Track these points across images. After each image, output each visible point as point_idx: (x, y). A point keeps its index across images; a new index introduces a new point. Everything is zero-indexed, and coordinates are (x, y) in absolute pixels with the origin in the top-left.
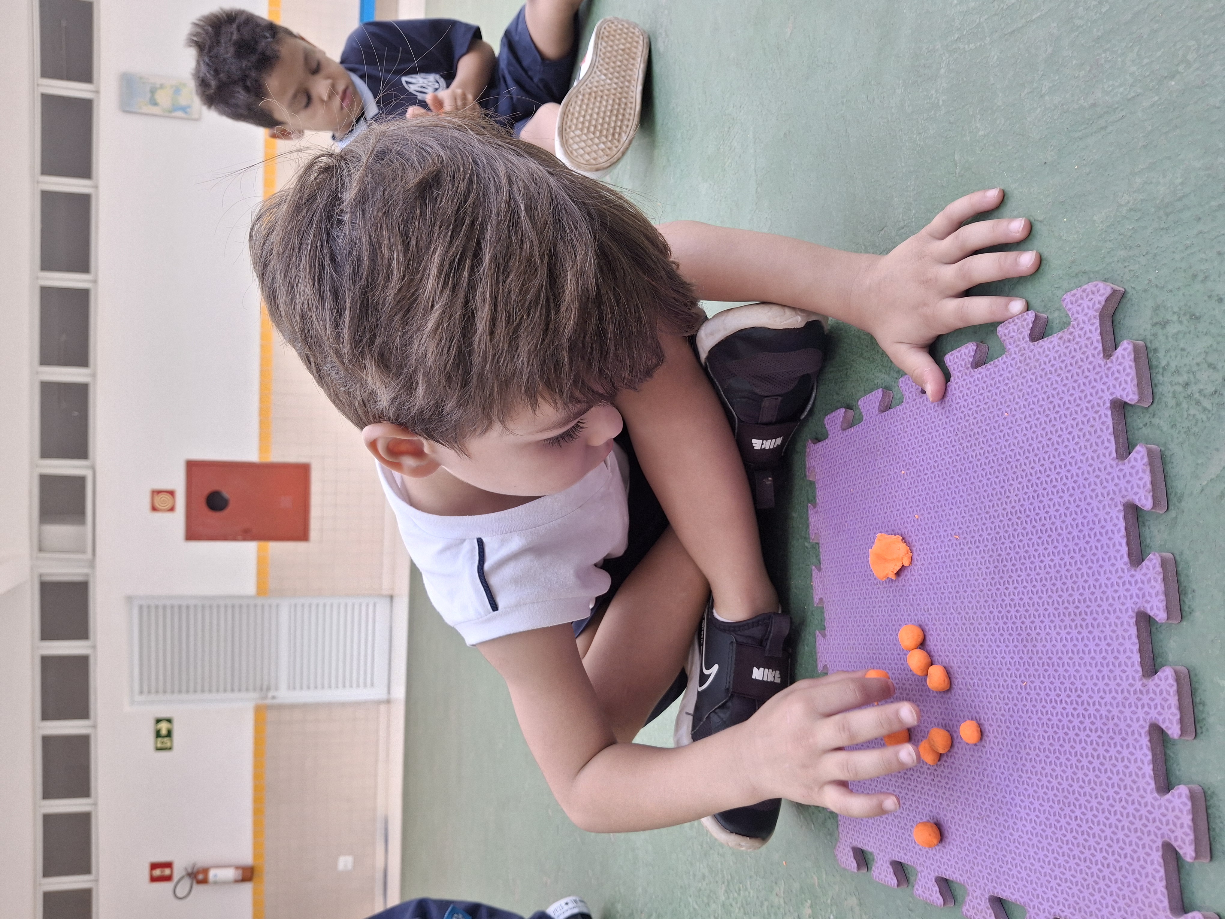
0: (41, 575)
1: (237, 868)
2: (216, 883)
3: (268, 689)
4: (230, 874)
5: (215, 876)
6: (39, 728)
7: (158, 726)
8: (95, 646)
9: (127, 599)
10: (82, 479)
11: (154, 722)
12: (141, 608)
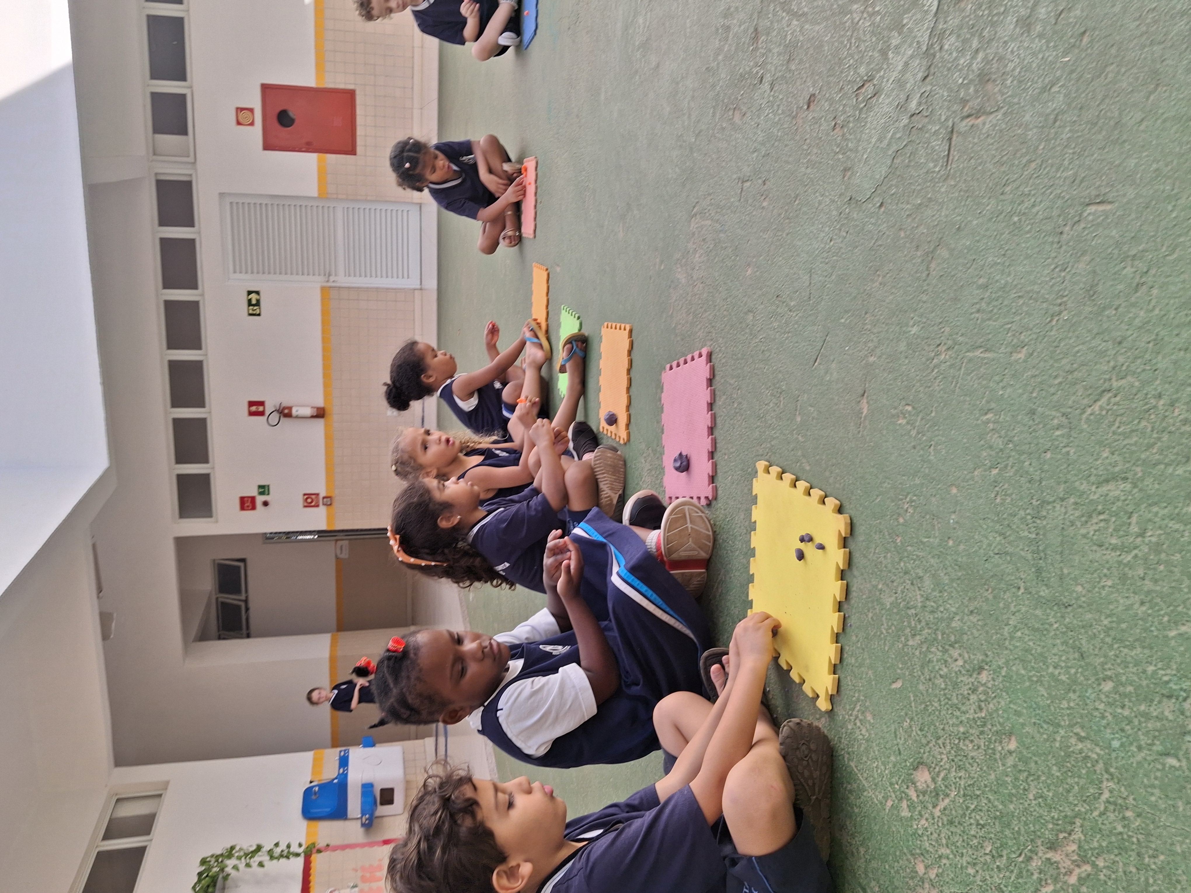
0: (156, 174)
1: (313, 408)
2: (297, 417)
3: (330, 275)
4: (308, 412)
5: (297, 412)
6: (161, 295)
7: (250, 297)
8: (199, 233)
9: (222, 195)
10: (183, 97)
11: (246, 294)
12: (231, 203)
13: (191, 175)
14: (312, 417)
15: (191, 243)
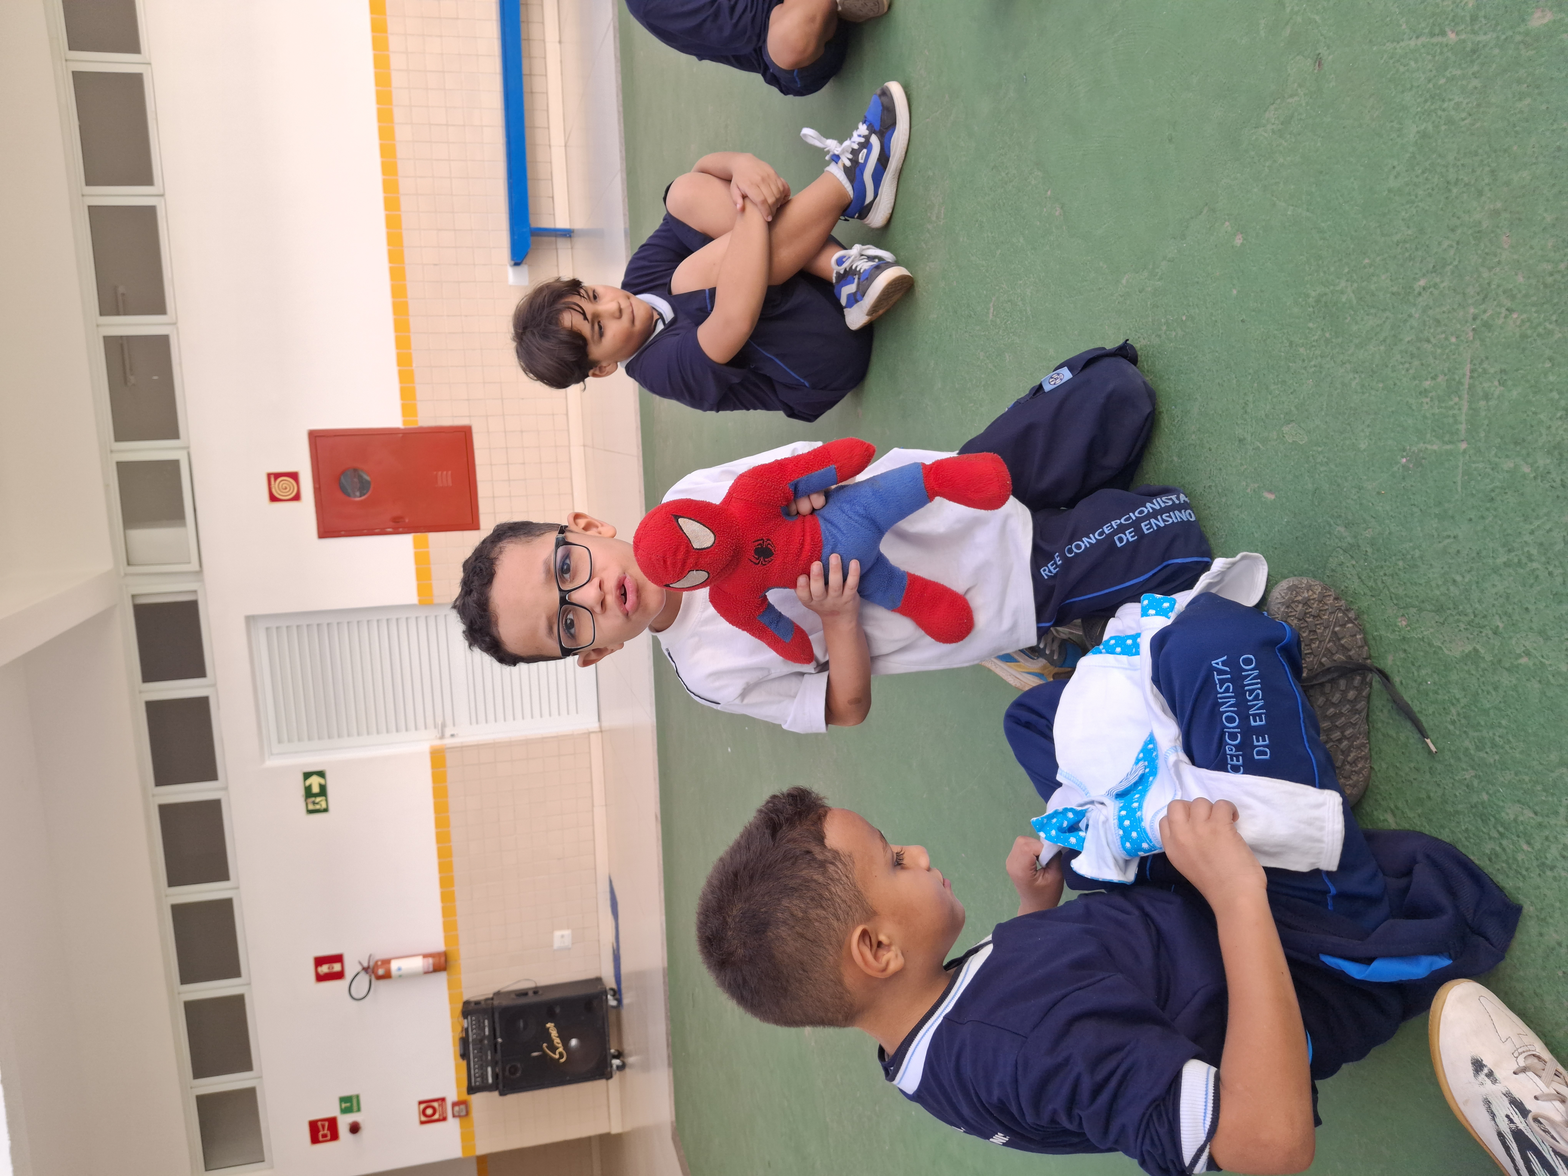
0: (134, 597)
1: (425, 956)
2: (400, 978)
3: (443, 726)
4: (417, 964)
5: (399, 969)
6: (153, 796)
7: (308, 782)
8: (214, 685)
9: (250, 620)
10: (174, 465)
11: (301, 777)
12: (267, 629)
13: (195, 592)
14: (426, 973)
15: (203, 703)
